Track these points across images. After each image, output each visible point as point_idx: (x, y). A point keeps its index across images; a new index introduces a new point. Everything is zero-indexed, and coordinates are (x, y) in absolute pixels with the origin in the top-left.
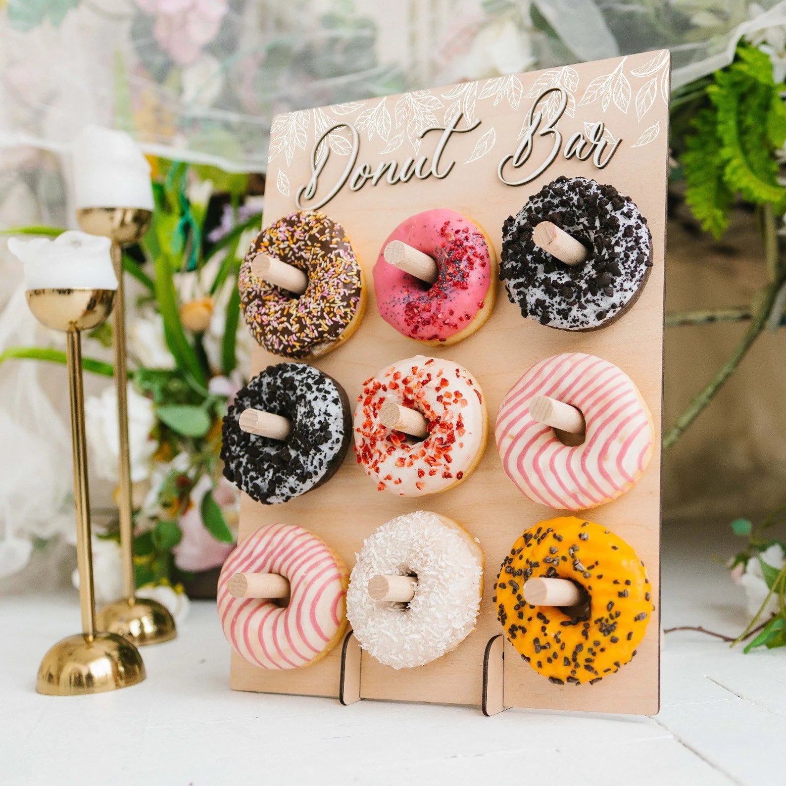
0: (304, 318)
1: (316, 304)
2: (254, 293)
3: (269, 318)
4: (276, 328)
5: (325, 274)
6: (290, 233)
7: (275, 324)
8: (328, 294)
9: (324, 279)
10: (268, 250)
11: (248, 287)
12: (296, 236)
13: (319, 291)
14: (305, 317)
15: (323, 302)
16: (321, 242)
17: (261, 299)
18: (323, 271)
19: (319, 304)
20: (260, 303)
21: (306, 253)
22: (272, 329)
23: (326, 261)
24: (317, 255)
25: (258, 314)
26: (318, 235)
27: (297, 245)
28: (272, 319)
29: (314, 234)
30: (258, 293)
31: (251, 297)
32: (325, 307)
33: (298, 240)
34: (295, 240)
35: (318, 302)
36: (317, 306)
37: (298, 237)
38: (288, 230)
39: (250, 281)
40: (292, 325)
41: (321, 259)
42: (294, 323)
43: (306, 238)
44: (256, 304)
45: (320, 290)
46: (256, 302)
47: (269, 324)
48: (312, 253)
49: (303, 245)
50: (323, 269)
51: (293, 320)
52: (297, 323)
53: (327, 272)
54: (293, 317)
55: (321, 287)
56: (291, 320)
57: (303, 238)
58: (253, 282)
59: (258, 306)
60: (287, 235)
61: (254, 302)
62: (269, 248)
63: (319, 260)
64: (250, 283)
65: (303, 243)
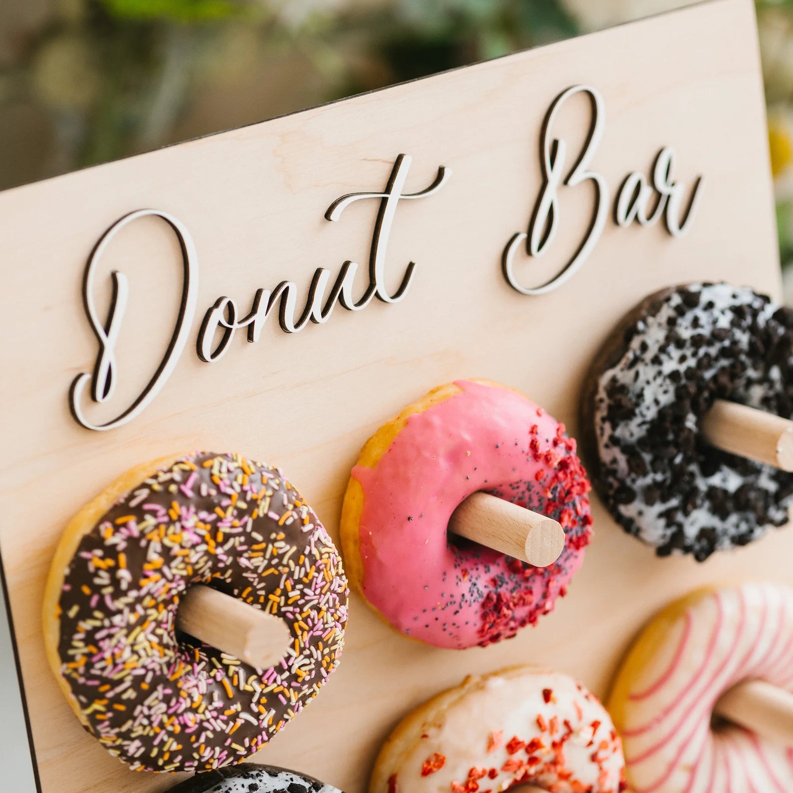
0: (282, 693)
1: (302, 657)
2: (150, 676)
3: (200, 717)
4: (223, 731)
5: (306, 591)
6: (209, 527)
7: (219, 725)
8: (324, 630)
9: (307, 602)
10: (164, 576)
11: (134, 668)
12: (224, 528)
13: (303, 630)
14: (286, 691)
15: (317, 648)
16: (285, 528)
17: (166, 683)
18: (300, 586)
19: (310, 656)
20: (169, 691)
21: (249, 559)
22: (211, 735)
23: (304, 565)
24: (281, 557)
25: (169, 717)
26: (273, 515)
27: (227, 546)
28: (208, 715)
29: (266, 515)
30: (158, 673)
31: (145, 686)
32: (323, 656)
33: (227, 537)
34: (220, 538)
35: (307, 652)
36: (307, 661)
37: (228, 530)
38: (203, 521)
39: (134, 652)
40: (257, 715)
41: (292, 563)
42: (262, 709)
43: (249, 529)
44: (161, 697)
45: (307, 628)
46: (160, 692)
47: (202, 729)
48: (268, 556)
49: (241, 544)
50: (300, 581)
51: (258, 703)
52: (268, 707)
53: (309, 586)
54: (255, 699)
55: (305, 620)
56: (253, 706)
57: (240, 530)
58: (142, 653)
59: (167, 699)
60: (203, 532)
61: (155, 695)
62: (166, 570)
63: (288, 566)
64: (135, 657)
65: (242, 539)
